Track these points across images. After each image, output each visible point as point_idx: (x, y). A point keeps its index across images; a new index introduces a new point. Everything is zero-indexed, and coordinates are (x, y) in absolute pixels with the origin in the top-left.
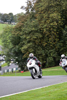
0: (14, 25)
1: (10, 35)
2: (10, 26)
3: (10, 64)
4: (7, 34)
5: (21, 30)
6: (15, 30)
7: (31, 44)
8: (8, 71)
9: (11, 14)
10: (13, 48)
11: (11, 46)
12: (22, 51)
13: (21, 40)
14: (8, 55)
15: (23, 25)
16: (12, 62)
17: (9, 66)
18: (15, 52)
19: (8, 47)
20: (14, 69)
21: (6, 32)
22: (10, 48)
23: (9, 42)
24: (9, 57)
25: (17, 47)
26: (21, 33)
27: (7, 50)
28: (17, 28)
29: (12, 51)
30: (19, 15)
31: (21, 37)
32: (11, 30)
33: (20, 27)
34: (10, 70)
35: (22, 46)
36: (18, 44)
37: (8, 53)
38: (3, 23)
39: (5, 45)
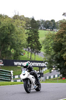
0: (56, 32)
1: (52, 42)
2: (52, 32)
3: (52, 71)
4: (49, 40)
5: (62, 37)
6: (57, 37)
8: (50, 78)
9: (53, 21)
10: (55, 54)
11: (53, 52)
12: (64, 58)
13: (63, 47)
15: (65, 32)
16: (54, 68)
17: (50, 72)
18: (57, 59)
19: (50, 54)
21: (48, 39)
22: (52, 55)
23: (51, 49)
24: (51, 63)
25: (59, 54)
26: (63, 40)
27: (49, 56)
28: (59, 35)
29: (54, 58)
30: (61, 22)
31: (63, 44)
32: (53, 37)
33: (62, 34)
34: (52, 77)
35: (64, 53)
36: (59, 51)
37: (50, 59)
38: (45, 30)
39: (47, 51)
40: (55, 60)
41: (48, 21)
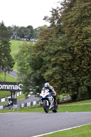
0: (34, 42)
1: (29, 56)
2: (28, 43)
3: (29, 95)
4: (25, 54)
5: (43, 50)
6: (35, 49)
7: (57, 68)
8: (26, 105)
9: (30, 27)
10: (33, 73)
11: (30, 71)
12: (46, 78)
13: (43, 63)
14: (26, 84)
15: (46, 42)
16: (32, 92)
17: (27, 98)
18: (35, 79)
19: (25, 73)
20: (35, 103)
21: (24, 52)
22: (28, 74)
23: (27, 66)
24: (27, 85)
25: (38, 72)
26: (44, 53)
27: (25, 76)
28: (39, 47)
29: (32, 78)
30: (41, 28)
31: (44, 59)
32: (30, 49)
33: (42, 45)
34: (29, 104)
35: (45, 71)
36: (39, 69)
37: (26, 80)
38: (19, 40)
39: (22, 69)
40: (34, 81)
41: (23, 28)
